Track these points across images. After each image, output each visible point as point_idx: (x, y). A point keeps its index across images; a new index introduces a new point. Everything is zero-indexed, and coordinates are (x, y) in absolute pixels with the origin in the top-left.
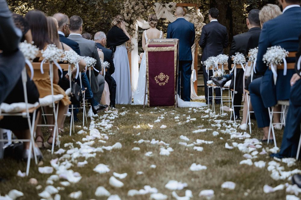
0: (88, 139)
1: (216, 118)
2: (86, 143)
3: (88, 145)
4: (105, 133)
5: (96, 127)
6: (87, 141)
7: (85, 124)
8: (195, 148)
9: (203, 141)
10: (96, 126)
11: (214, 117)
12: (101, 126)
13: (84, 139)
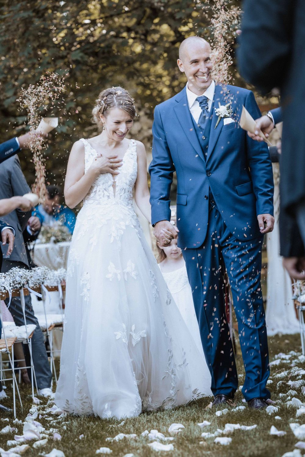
0: (17, 442)
1: (300, 377)
2: (13, 449)
3: (17, 453)
4: (54, 427)
5: (40, 417)
6: (14, 446)
7: (17, 414)
8: (218, 440)
9: (237, 426)
10: (40, 415)
11: (298, 375)
12: (50, 415)
13: (9, 443)
